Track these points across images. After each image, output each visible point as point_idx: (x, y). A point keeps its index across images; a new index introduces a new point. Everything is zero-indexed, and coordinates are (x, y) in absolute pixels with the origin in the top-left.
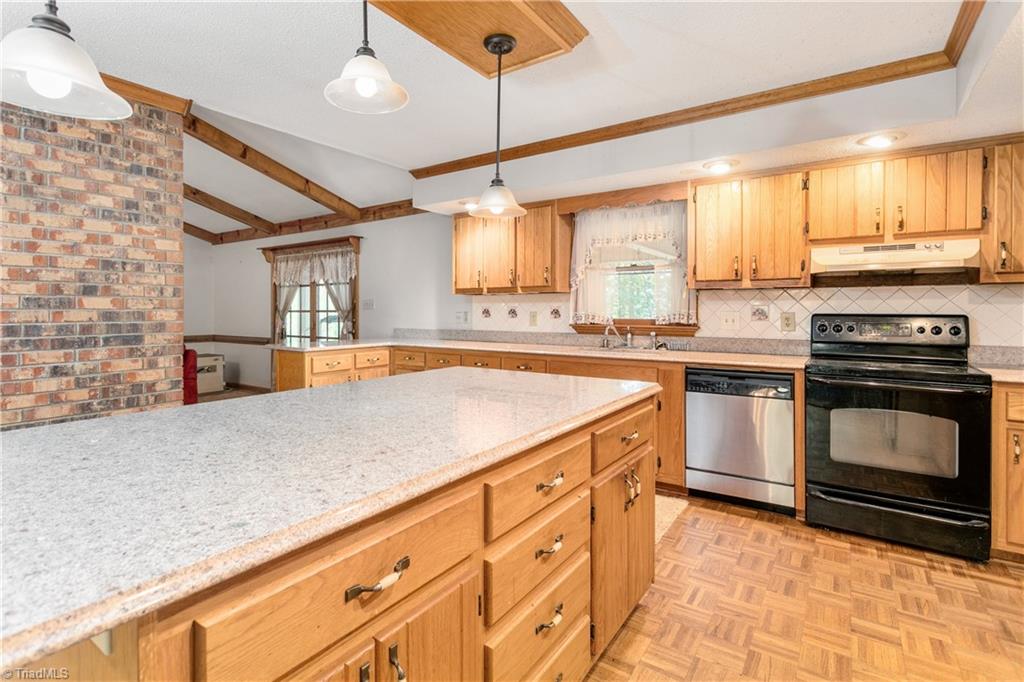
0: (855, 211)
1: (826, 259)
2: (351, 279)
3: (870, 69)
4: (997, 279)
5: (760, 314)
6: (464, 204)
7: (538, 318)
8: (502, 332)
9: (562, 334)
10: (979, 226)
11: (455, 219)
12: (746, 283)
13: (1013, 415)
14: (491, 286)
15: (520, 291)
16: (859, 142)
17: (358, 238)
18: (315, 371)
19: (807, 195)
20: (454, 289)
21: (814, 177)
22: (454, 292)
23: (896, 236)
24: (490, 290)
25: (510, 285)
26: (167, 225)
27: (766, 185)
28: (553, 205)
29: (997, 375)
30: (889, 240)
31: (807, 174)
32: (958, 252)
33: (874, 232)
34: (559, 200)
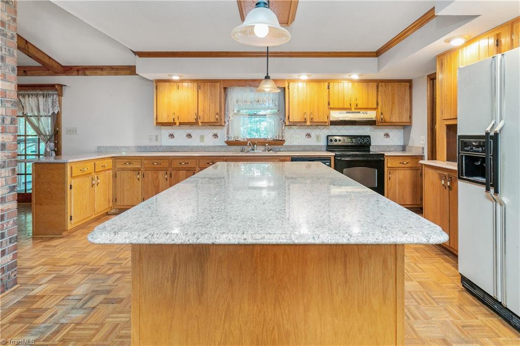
0: (344, 98)
1: (336, 115)
2: (54, 113)
3: (357, 52)
4: (380, 124)
5: (309, 135)
6: (172, 76)
7: (205, 138)
8: (182, 146)
9: (219, 146)
10: (376, 107)
11: (156, 82)
12: (308, 123)
13: (389, 166)
14: (182, 121)
15: (200, 124)
16: (349, 76)
17: (61, 86)
18: (73, 175)
19: (329, 91)
20: (155, 122)
21: (331, 84)
22: (155, 124)
23: (355, 109)
24: (181, 124)
25: (195, 121)
26: (7, 71)
27: (314, 85)
28: (220, 82)
29: (386, 154)
30: (353, 110)
31: (329, 83)
32: (371, 115)
33: (349, 107)
34: (223, 80)
